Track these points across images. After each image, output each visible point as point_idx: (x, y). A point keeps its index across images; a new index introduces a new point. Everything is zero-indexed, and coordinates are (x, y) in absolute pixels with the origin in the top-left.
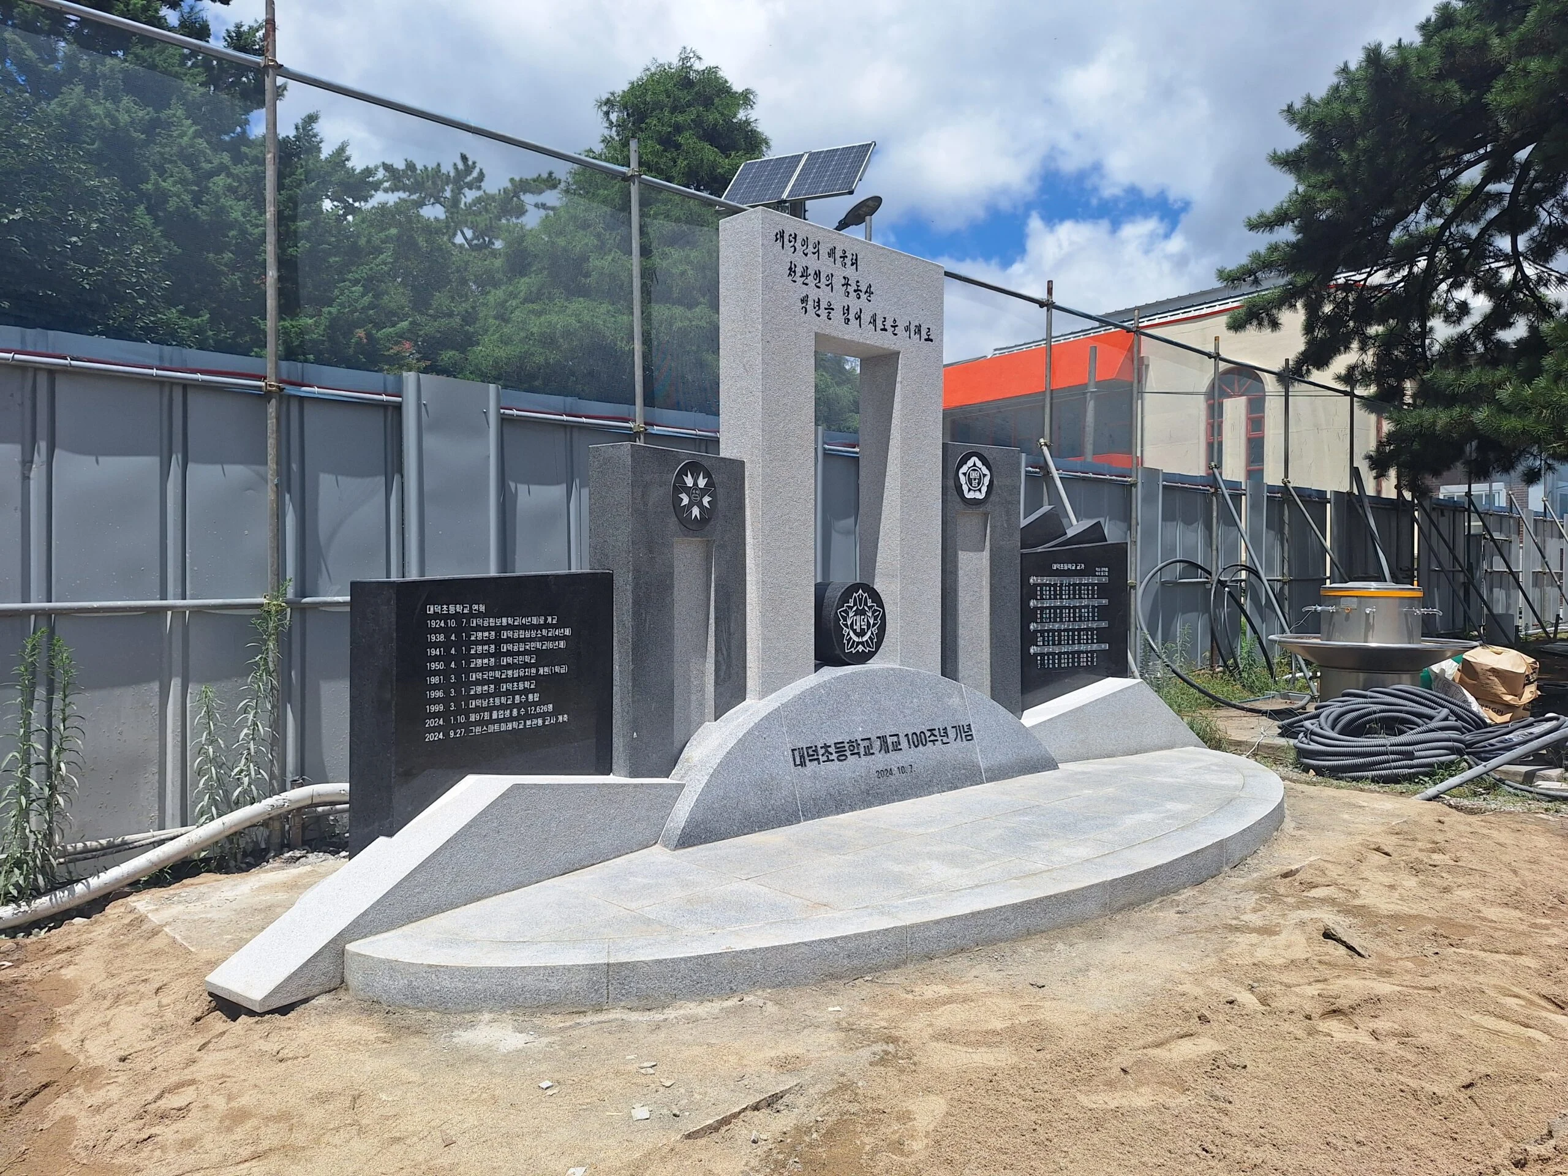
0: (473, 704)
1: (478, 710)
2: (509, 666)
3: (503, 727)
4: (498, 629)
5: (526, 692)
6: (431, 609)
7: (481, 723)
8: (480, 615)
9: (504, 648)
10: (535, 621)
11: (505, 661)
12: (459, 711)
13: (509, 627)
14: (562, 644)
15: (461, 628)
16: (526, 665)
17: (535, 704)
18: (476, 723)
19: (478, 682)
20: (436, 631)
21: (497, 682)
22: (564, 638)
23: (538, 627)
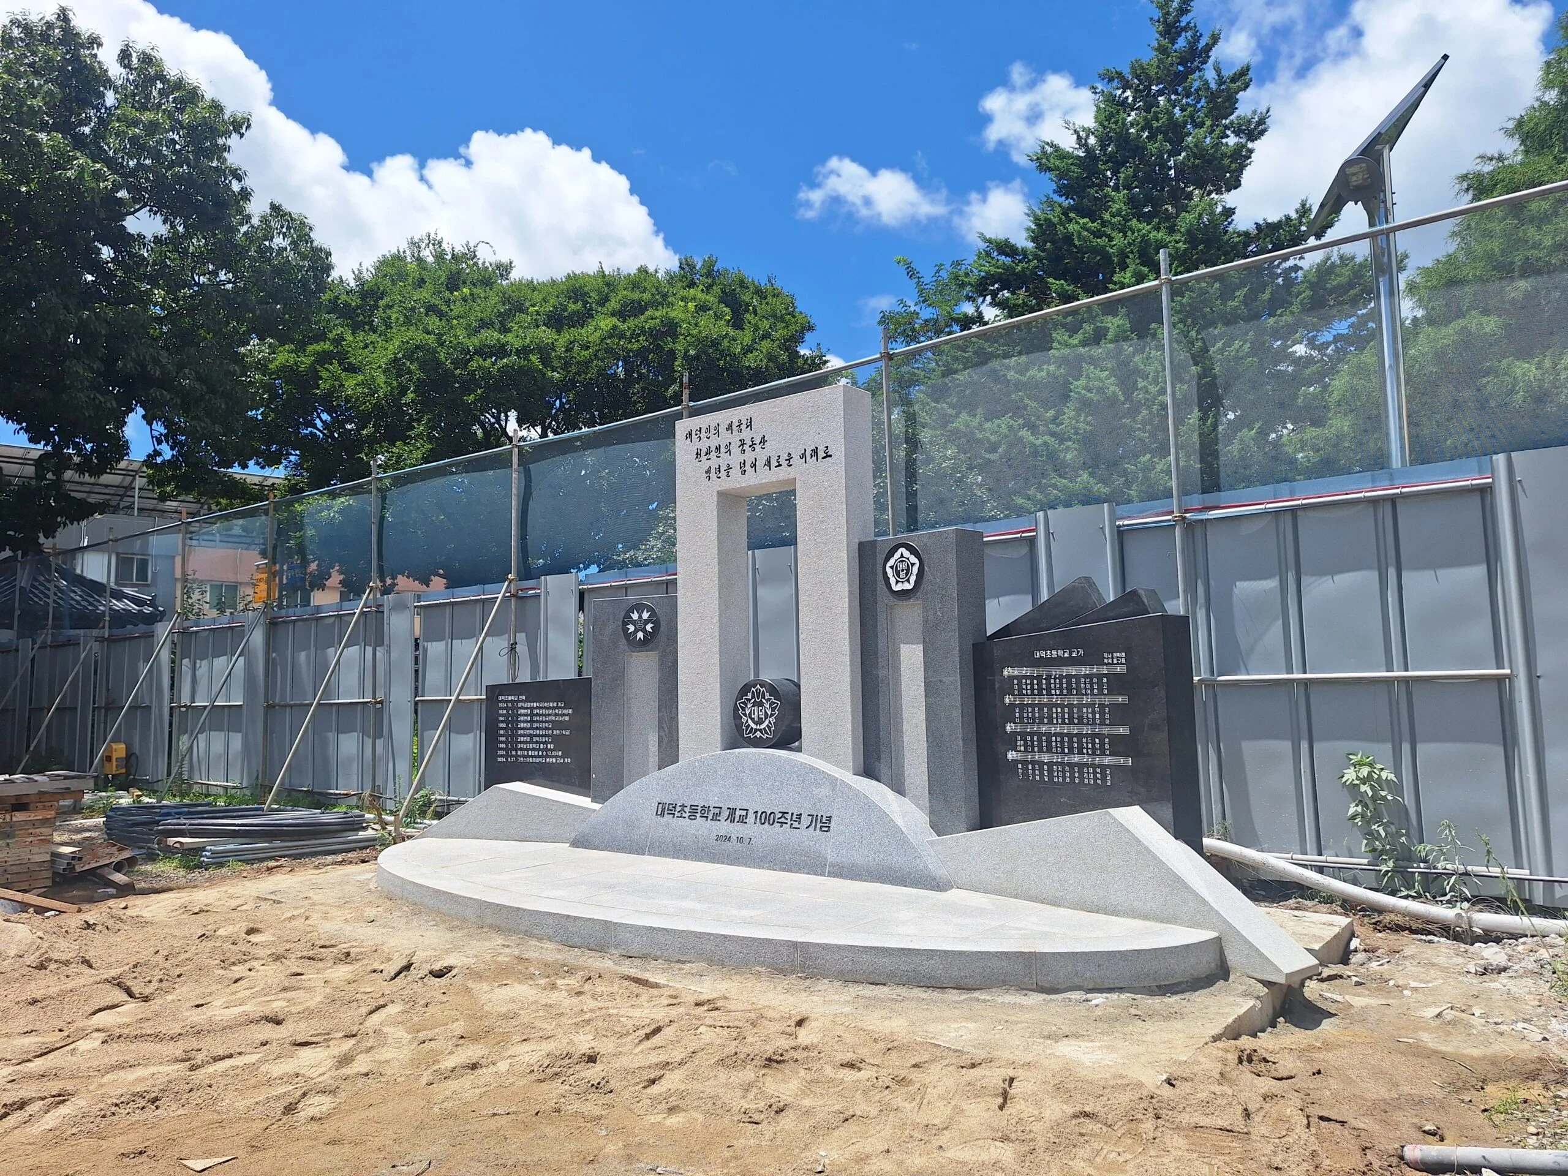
0: (519, 746)
1: (521, 749)
2: (537, 728)
3: (534, 760)
4: (532, 709)
5: (546, 743)
6: (500, 698)
7: (523, 756)
8: (522, 701)
9: (535, 719)
10: (551, 704)
11: (535, 725)
12: (512, 749)
13: (537, 708)
14: (567, 718)
15: (514, 707)
16: (546, 729)
17: (551, 750)
18: (521, 756)
19: (521, 735)
20: (503, 708)
21: (531, 736)
22: (568, 714)
23: (553, 708)
